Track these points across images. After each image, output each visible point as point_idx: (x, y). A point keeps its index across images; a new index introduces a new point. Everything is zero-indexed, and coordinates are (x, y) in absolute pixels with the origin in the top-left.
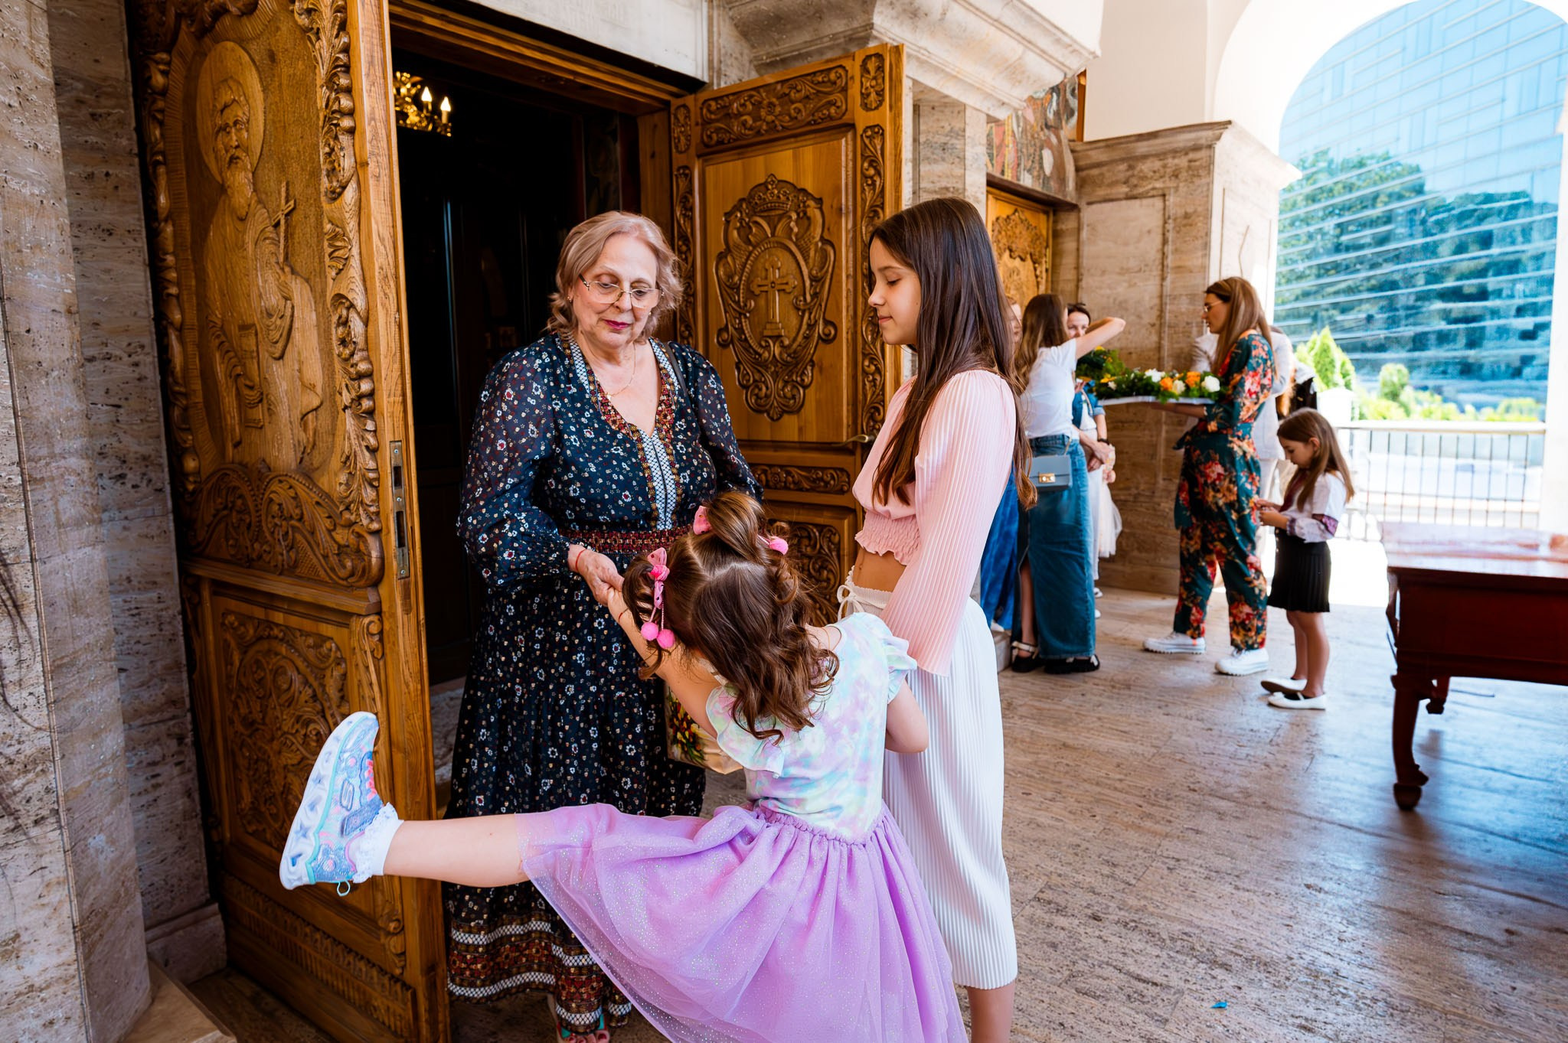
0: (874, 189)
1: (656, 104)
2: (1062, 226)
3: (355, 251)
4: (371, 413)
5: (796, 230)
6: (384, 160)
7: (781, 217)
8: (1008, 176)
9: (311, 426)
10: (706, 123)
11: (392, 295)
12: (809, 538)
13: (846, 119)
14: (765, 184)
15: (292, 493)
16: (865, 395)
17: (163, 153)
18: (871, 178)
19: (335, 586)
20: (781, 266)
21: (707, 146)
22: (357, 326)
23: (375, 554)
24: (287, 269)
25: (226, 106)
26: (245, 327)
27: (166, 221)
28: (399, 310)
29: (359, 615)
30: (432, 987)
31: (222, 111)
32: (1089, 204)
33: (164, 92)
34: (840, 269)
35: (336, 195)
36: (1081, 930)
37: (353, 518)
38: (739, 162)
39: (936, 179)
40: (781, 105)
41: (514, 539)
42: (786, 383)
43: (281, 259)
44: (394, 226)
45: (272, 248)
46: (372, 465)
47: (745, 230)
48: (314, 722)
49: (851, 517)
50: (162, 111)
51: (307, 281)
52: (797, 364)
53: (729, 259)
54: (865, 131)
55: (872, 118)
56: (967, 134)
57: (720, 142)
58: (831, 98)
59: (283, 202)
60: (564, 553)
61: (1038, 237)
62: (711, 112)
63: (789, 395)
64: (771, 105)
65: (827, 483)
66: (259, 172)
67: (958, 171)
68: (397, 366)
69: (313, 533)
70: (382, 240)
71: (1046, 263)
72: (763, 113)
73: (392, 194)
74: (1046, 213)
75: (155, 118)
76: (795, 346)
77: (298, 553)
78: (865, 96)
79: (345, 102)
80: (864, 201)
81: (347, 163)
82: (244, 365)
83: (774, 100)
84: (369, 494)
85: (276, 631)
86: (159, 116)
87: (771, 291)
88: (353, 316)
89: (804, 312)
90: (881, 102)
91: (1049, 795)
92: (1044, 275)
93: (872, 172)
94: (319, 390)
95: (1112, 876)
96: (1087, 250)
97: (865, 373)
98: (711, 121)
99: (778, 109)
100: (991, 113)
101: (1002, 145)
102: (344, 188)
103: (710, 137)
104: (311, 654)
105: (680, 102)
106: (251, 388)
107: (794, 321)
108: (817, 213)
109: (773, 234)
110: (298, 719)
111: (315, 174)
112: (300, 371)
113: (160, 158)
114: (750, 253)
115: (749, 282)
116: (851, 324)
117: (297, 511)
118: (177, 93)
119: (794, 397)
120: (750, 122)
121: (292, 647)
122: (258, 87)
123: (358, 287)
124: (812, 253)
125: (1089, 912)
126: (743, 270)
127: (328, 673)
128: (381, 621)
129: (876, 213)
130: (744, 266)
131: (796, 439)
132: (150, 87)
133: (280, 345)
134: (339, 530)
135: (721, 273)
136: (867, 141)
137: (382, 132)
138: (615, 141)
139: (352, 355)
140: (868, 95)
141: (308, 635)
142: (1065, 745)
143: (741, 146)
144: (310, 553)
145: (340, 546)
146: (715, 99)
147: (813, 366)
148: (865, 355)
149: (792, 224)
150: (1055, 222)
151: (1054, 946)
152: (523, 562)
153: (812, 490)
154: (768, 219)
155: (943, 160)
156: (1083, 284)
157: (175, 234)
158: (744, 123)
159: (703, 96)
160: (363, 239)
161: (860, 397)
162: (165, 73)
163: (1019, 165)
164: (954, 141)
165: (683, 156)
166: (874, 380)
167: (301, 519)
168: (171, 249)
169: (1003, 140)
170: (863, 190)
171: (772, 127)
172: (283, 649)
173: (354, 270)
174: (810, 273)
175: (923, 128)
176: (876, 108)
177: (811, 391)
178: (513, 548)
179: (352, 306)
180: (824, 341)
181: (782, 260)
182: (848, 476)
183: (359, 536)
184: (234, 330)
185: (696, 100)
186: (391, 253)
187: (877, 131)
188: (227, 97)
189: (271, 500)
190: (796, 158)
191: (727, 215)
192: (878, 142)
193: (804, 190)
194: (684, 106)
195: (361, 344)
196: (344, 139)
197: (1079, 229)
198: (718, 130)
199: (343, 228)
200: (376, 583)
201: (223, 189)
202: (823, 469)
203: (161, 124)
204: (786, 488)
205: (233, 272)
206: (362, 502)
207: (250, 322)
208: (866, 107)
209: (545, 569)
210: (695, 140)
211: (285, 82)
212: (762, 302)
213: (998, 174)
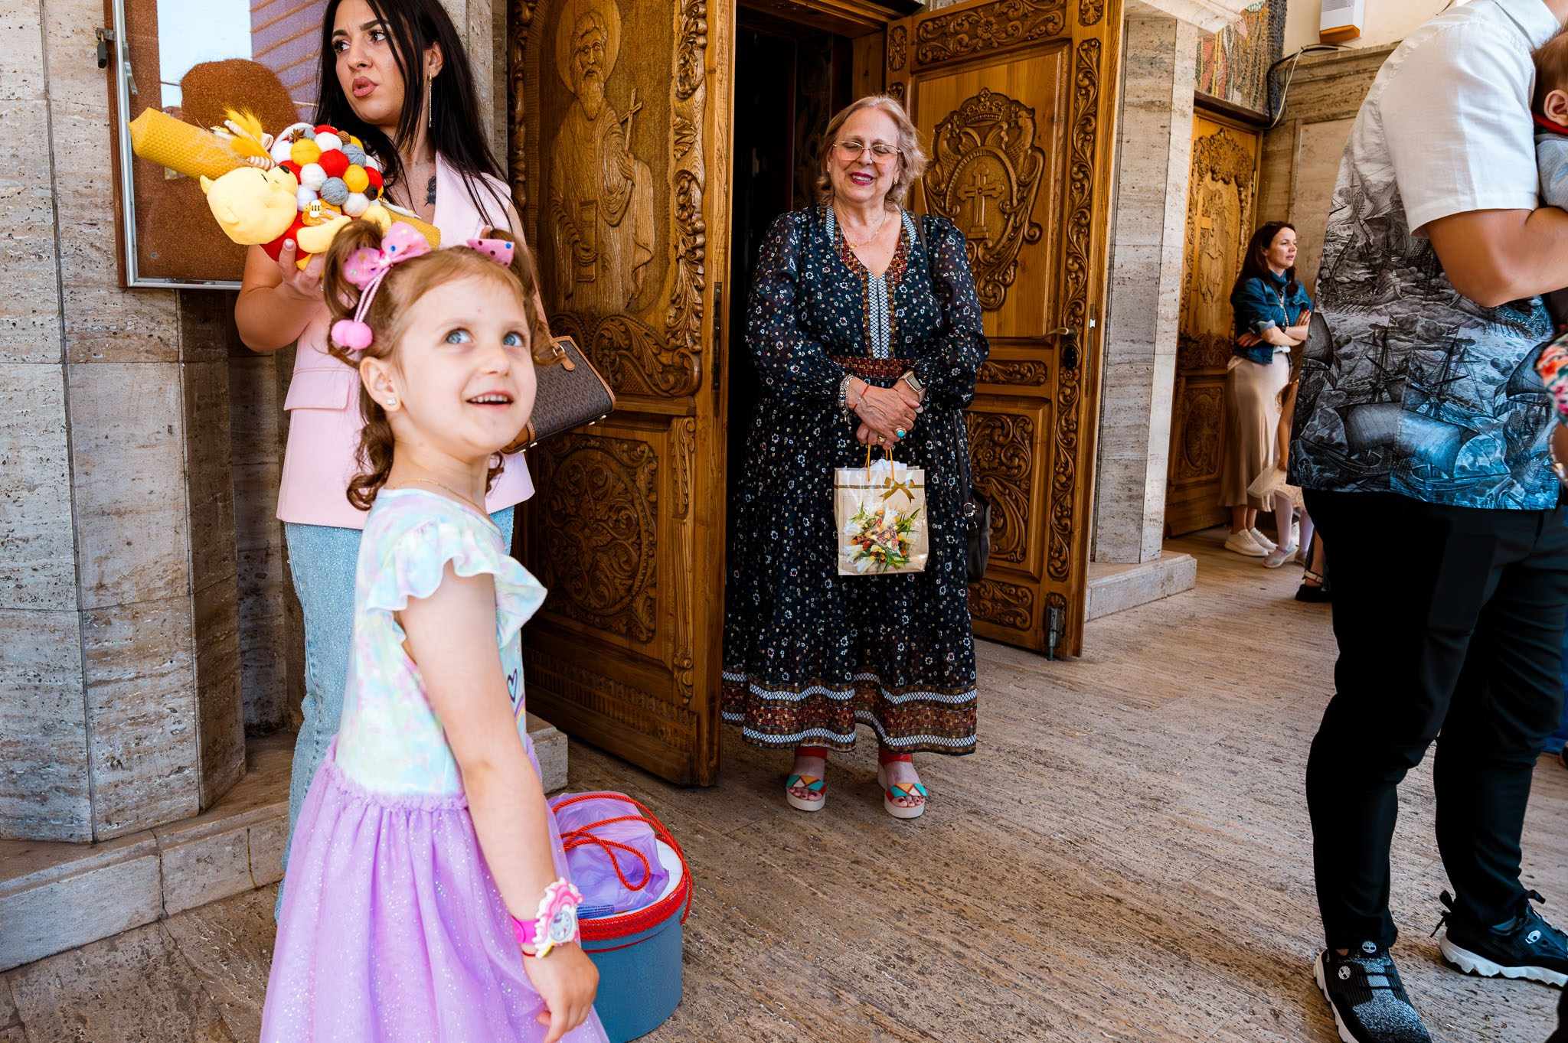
0: (1088, 99)
1: (873, 26)
2: (1273, 148)
3: (699, 138)
4: (701, 260)
5: (1006, 139)
6: (726, 71)
7: (991, 128)
8: (1216, 94)
9: (641, 277)
10: (922, 42)
11: (724, 171)
12: (1002, 427)
13: (1064, 33)
14: (978, 98)
15: (623, 328)
16: (1067, 292)
17: (522, 71)
18: (1086, 88)
19: (657, 397)
20: (989, 174)
21: (920, 63)
22: (697, 194)
23: (696, 369)
24: (631, 156)
25: (587, 32)
26: (586, 204)
27: (520, 124)
28: (727, 183)
29: (679, 417)
30: (712, 713)
31: (582, 36)
32: (1307, 122)
33: (528, 24)
34: (1050, 172)
35: (685, 96)
36: (1262, 766)
37: (678, 343)
38: (954, 77)
39: (1141, 93)
40: (998, 23)
41: (802, 358)
42: (987, 282)
43: (627, 148)
44: (729, 118)
45: (618, 140)
46: (699, 300)
47: (955, 141)
48: (626, 509)
49: (1046, 407)
50: (525, 39)
51: (648, 164)
52: (1000, 265)
53: (938, 169)
54: (1081, 45)
55: (1090, 32)
56: (1177, 48)
57: (934, 60)
58: (1049, 15)
59: (632, 104)
60: (839, 380)
61: (1244, 158)
62: (927, 32)
63: (990, 294)
64: (989, 24)
65: (1023, 376)
66: (611, 83)
67: (1166, 85)
68: (723, 225)
69: (639, 359)
70: (720, 129)
71: (1252, 187)
72: (980, 31)
73: (729, 94)
74: (1256, 134)
75: (519, 43)
76: (998, 248)
77: (624, 376)
78: (1083, 12)
79: (702, 25)
80: (1077, 110)
81: (699, 71)
82: (581, 233)
83: (992, 19)
84: (694, 322)
85: (592, 442)
86: (523, 42)
87: (977, 197)
88: (694, 186)
89: (1009, 215)
90: (1099, 18)
91: (1233, 680)
92: (1250, 199)
93: (1086, 82)
94: (651, 248)
95: (1295, 737)
96: (1301, 173)
97: (1069, 271)
98: (927, 40)
99: (995, 27)
100: (1203, 26)
101: (1210, 61)
102: (694, 90)
103: (925, 55)
104: (625, 457)
105: (897, 23)
106: (587, 250)
107: (999, 224)
108: (1029, 122)
109: (983, 144)
110: (610, 509)
111: (666, 80)
112: (636, 234)
113: (520, 75)
114: (959, 162)
115: (956, 189)
116: (1056, 226)
117: (627, 342)
118: (539, 25)
119: (995, 295)
120: (966, 39)
121: (608, 453)
122: (617, 16)
123: (700, 164)
124: (1021, 160)
125: (1271, 756)
126: (951, 178)
127: (639, 471)
128: (695, 422)
129: (1089, 121)
130: (952, 174)
131: (995, 335)
132: (520, 21)
133: (618, 215)
134: (664, 353)
135: (929, 181)
136: (1083, 54)
137: (726, 47)
138: (828, 62)
139: (690, 216)
140: (1087, 11)
141: (622, 441)
142: (1251, 649)
143: (955, 63)
144: (635, 373)
145: (664, 365)
146: (933, 20)
147: (1016, 266)
148: (1069, 254)
149: (1003, 134)
150: (1265, 143)
151: (1235, 773)
152: (804, 378)
153: (1008, 382)
154: (978, 130)
155: (1150, 74)
156: (1295, 208)
157: (527, 134)
158: (960, 42)
159: (920, 17)
160: (706, 128)
161: (1062, 293)
162: (531, 9)
163: (1227, 82)
164: (1164, 56)
165: (896, 73)
166: (1077, 277)
167: (629, 349)
168: (522, 146)
169: (1212, 56)
170: (1076, 100)
171: (988, 44)
172: (599, 455)
173: (697, 152)
174: (1018, 178)
175: (1130, 43)
176: (1093, 23)
177: (1012, 292)
178: (799, 365)
179: (694, 178)
180: (1028, 242)
181: (992, 168)
182: (1046, 368)
183: (684, 356)
184: (576, 206)
185: (913, 21)
186: (725, 138)
187: (1094, 44)
188: (588, 25)
189: (602, 335)
190: (1010, 72)
191: (938, 127)
192: (1094, 54)
193: (1017, 102)
194: (902, 27)
195: (698, 209)
196: (698, 53)
197: (1293, 150)
198: (933, 49)
199: (691, 121)
200: (693, 394)
201: (575, 97)
202: (1020, 363)
203: (523, 48)
204: (982, 381)
205: (580, 159)
206: (689, 330)
207: (591, 199)
208: (1084, 22)
209: (819, 389)
210: (910, 57)
211: (642, 12)
212: (968, 207)
213: (1204, 92)
